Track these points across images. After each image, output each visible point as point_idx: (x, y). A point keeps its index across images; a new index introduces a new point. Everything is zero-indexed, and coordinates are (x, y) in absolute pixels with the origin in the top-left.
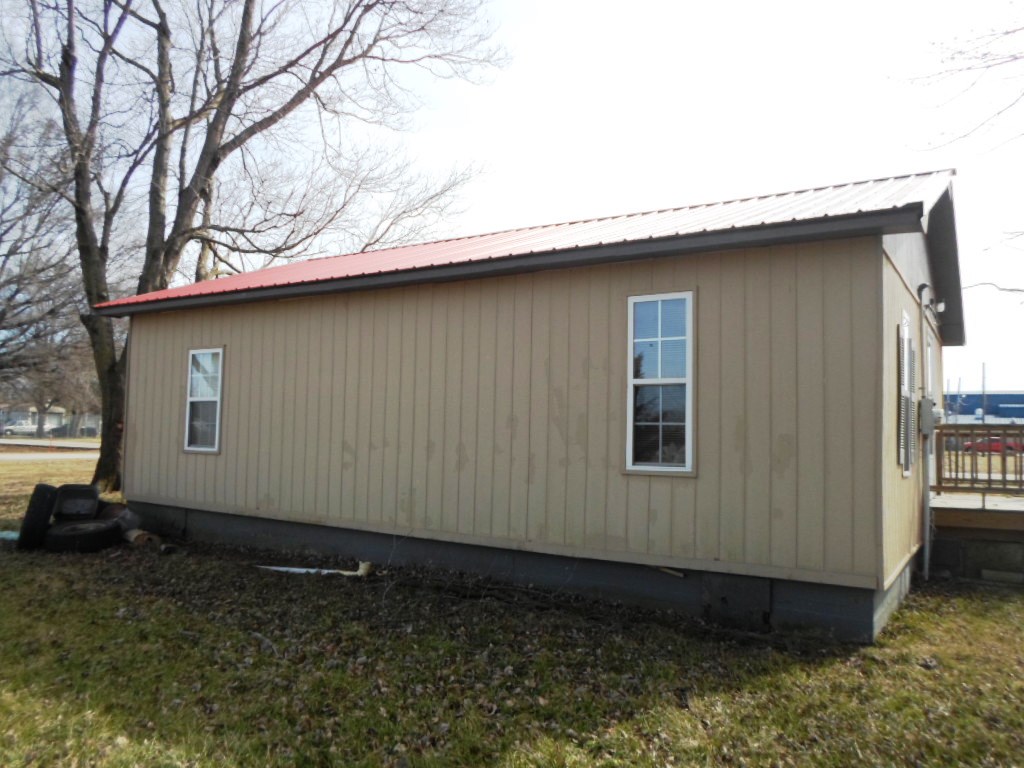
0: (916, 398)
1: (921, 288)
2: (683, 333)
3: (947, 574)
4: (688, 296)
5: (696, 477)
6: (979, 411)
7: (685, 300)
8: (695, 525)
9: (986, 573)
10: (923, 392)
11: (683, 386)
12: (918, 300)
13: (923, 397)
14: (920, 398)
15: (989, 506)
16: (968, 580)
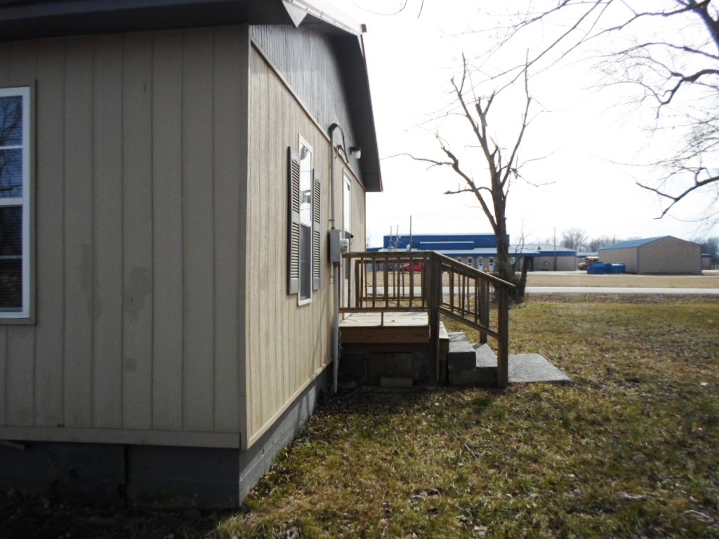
0: (322, 228)
1: (332, 128)
2: (19, 140)
3: (353, 384)
4: (25, 93)
5: (36, 324)
6: (409, 246)
7: (20, 97)
8: (34, 385)
9: (384, 381)
10: (333, 224)
11: (18, 209)
12: (329, 139)
13: (333, 228)
14: (330, 229)
15: (387, 323)
16: (369, 389)
